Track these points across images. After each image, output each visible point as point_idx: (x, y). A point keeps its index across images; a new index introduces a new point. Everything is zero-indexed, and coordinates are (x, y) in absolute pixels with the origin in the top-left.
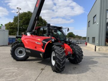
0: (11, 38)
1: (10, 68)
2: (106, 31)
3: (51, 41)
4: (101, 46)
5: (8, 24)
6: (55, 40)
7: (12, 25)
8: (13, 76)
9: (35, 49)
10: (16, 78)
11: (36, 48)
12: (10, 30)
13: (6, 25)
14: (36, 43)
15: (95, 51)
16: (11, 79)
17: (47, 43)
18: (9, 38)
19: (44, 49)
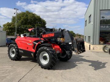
0: (9, 39)
1: (5, 67)
3: (40, 43)
4: (95, 44)
5: (6, 24)
6: (44, 41)
7: (10, 25)
8: (6, 73)
9: (27, 50)
10: (9, 74)
11: (27, 48)
12: (8, 30)
13: (4, 25)
14: (28, 44)
15: (90, 49)
16: (4, 75)
17: (37, 44)
18: (7, 39)
19: (34, 49)
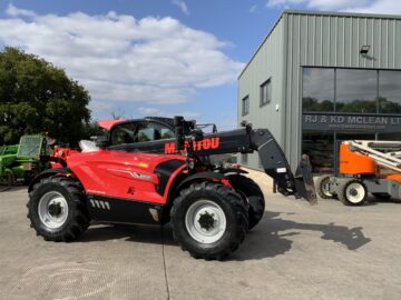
2: (303, 131)
3: (185, 169)
9: (130, 197)
11: (130, 191)
14: (134, 175)
15: (275, 191)
17: (173, 174)
19: (162, 194)
